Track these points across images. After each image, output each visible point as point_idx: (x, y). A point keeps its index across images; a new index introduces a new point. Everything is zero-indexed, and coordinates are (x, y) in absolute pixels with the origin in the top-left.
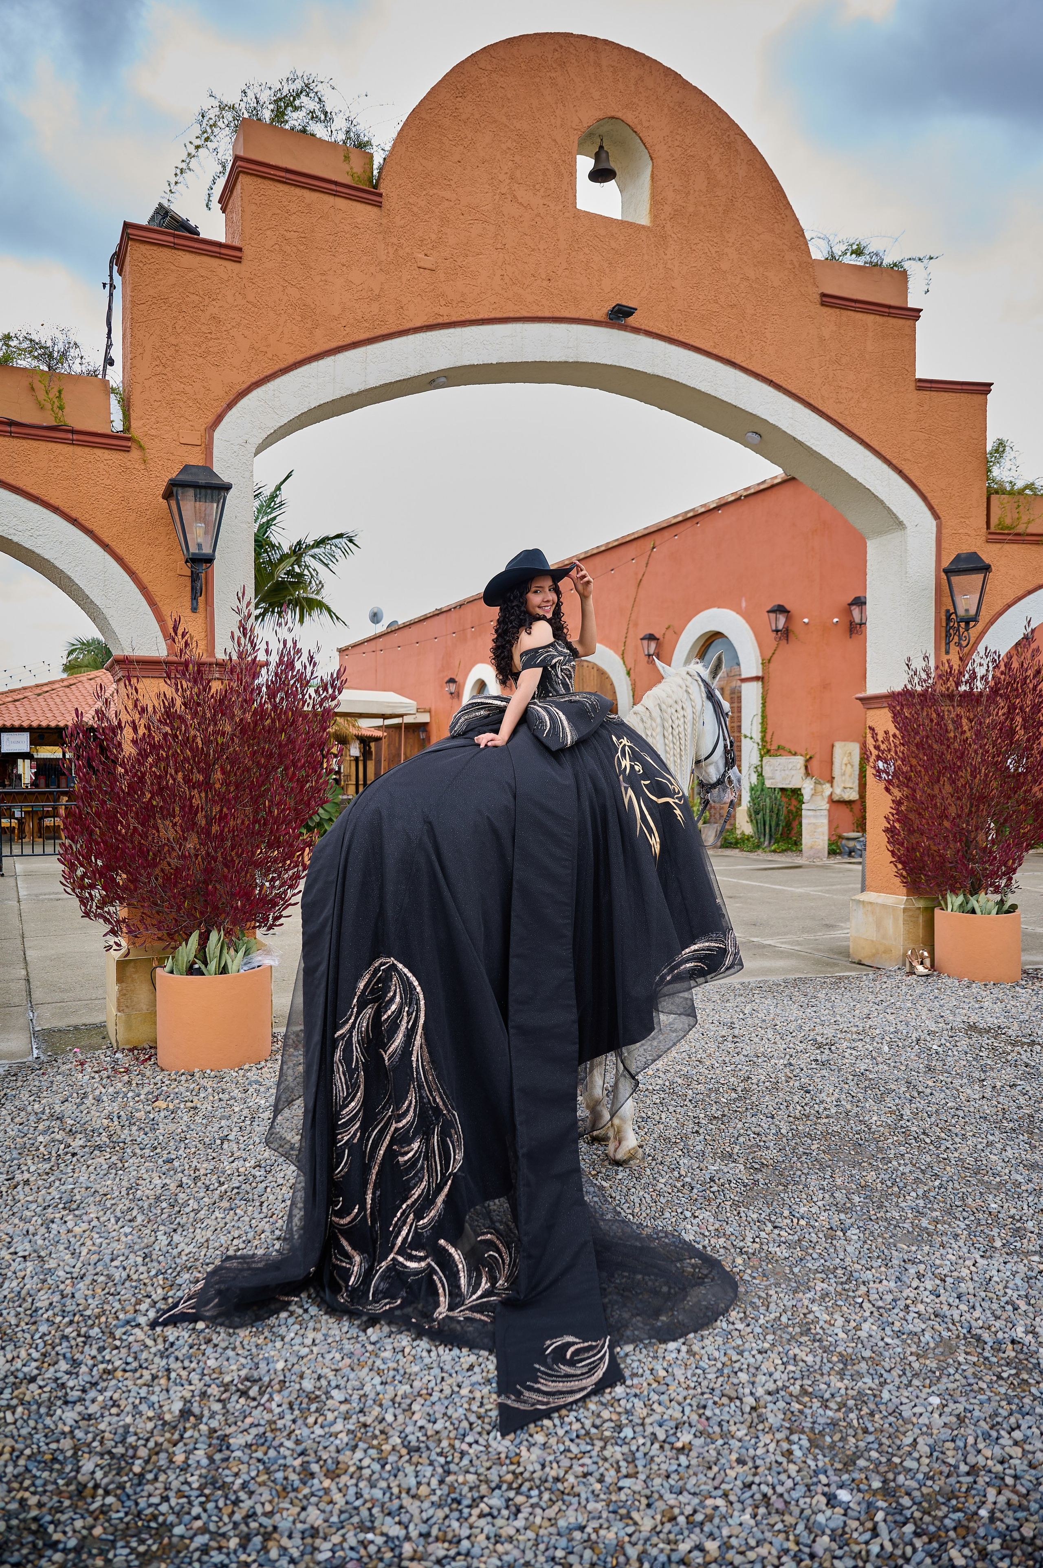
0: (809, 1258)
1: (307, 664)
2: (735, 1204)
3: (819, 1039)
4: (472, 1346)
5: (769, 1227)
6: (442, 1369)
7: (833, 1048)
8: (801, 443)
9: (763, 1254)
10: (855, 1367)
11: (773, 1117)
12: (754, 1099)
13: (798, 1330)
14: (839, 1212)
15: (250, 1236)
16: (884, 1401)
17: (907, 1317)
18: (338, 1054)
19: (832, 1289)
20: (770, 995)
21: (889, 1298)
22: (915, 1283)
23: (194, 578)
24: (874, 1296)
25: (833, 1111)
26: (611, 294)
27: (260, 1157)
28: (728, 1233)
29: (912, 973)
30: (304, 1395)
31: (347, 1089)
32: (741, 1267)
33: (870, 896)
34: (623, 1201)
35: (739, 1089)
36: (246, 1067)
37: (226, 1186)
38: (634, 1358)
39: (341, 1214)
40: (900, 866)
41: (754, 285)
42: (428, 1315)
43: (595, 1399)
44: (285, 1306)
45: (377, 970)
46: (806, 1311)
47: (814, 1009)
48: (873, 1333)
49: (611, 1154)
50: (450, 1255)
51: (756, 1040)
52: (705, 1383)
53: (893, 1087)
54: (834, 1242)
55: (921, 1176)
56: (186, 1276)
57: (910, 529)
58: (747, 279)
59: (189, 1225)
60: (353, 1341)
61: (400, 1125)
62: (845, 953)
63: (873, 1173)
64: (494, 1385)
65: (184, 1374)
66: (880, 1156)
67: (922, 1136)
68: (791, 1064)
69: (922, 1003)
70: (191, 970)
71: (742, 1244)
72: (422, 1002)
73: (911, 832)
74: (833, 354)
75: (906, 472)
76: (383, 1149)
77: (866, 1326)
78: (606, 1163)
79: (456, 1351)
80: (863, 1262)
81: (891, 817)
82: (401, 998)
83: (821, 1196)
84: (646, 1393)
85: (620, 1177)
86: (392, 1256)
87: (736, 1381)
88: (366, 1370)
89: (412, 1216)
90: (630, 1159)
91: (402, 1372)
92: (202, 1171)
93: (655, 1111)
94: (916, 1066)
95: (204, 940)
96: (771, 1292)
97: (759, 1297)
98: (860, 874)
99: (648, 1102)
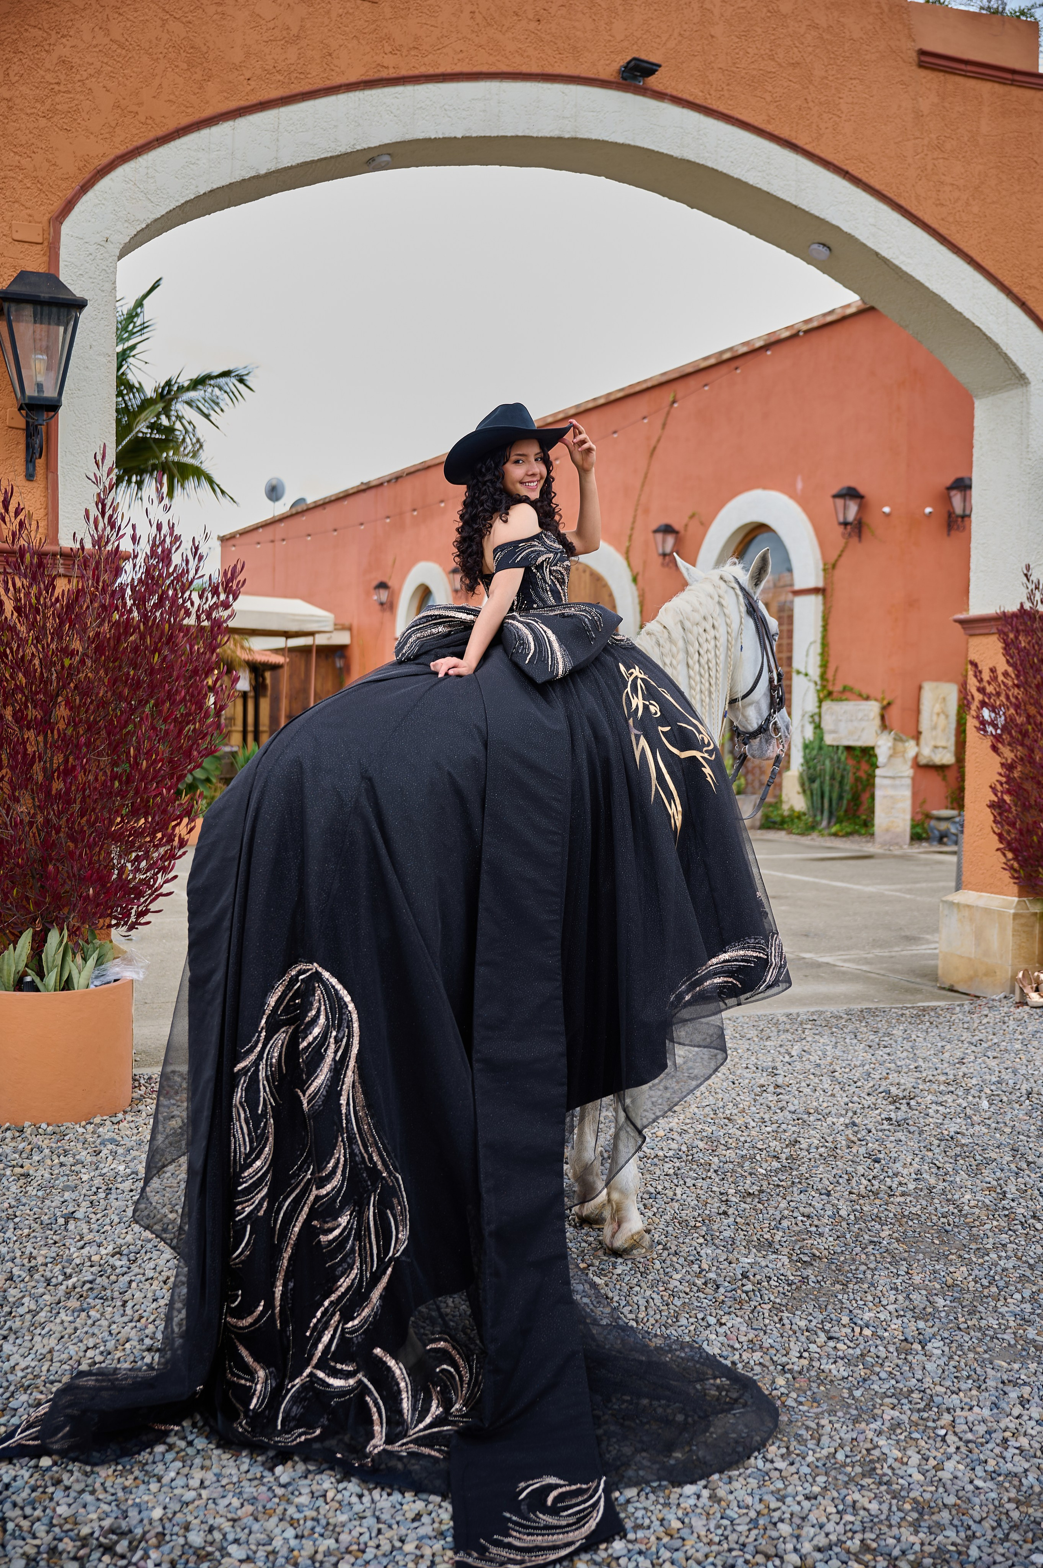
0: (875, 1378)
1: (190, 558)
2: (776, 1308)
3: (894, 1090)
4: (419, 1489)
5: (822, 1337)
6: (378, 1519)
7: (913, 1103)
8: (885, 261)
9: (813, 1373)
10: (934, 1517)
11: (828, 1194)
12: (803, 1169)
13: (858, 1469)
14: (917, 1319)
15: (111, 1345)
16: (971, 1559)
17: (1005, 1454)
18: (239, 1095)
19: (905, 1418)
20: (827, 1031)
21: (981, 1429)
22: (1017, 1411)
23: (30, 431)
24: (961, 1427)
25: (911, 1186)
26: (626, 44)
27: (120, 1241)
28: (766, 1345)
29: (1023, 1003)
30: (191, 1551)
31: (251, 1142)
32: (783, 1390)
33: (967, 897)
34: (623, 1303)
35: (783, 1156)
36: (97, 1120)
37: (74, 1280)
38: (638, 1505)
39: (240, 1313)
40: (1010, 855)
41: (826, 36)
42: (358, 1450)
43: (585, 1557)
44: (161, 1437)
45: (294, 980)
46: (869, 1446)
47: (888, 1050)
48: (960, 1474)
49: (608, 1241)
50: (389, 1369)
51: (807, 1091)
52: (733, 1537)
53: (994, 1155)
54: (910, 1358)
55: (1028, 1273)
56: (24, 1398)
57: (1035, 386)
58: (816, 27)
59: (24, 1331)
60: (256, 1483)
61: (323, 1192)
62: (931, 975)
63: (964, 1269)
64: (449, 1539)
65: (25, 1524)
66: (973, 1246)
67: (1031, 1221)
68: (854, 1124)
69: (1035, 1043)
70: (20, 985)
71: (784, 1359)
72: (356, 1025)
73: (1026, 808)
74: (933, 136)
75: (1031, 304)
76: (299, 1225)
77: (949, 1465)
78: (600, 1253)
79: (397, 1497)
80: (948, 1383)
81: (999, 787)
82: (327, 1019)
83: (892, 1298)
84: (654, 1549)
85: (619, 1271)
86: (308, 1370)
87: (774, 1534)
88: (274, 1520)
89: (337, 1317)
90: (633, 1247)
91: (323, 1522)
92: (40, 1260)
93: (667, 1185)
94: (1025, 1127)
95: (39, 942)
96: (823, 1422)
97: (808, 1428)
98: (954, 868)
99: (658, 1172)
